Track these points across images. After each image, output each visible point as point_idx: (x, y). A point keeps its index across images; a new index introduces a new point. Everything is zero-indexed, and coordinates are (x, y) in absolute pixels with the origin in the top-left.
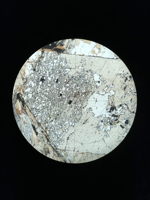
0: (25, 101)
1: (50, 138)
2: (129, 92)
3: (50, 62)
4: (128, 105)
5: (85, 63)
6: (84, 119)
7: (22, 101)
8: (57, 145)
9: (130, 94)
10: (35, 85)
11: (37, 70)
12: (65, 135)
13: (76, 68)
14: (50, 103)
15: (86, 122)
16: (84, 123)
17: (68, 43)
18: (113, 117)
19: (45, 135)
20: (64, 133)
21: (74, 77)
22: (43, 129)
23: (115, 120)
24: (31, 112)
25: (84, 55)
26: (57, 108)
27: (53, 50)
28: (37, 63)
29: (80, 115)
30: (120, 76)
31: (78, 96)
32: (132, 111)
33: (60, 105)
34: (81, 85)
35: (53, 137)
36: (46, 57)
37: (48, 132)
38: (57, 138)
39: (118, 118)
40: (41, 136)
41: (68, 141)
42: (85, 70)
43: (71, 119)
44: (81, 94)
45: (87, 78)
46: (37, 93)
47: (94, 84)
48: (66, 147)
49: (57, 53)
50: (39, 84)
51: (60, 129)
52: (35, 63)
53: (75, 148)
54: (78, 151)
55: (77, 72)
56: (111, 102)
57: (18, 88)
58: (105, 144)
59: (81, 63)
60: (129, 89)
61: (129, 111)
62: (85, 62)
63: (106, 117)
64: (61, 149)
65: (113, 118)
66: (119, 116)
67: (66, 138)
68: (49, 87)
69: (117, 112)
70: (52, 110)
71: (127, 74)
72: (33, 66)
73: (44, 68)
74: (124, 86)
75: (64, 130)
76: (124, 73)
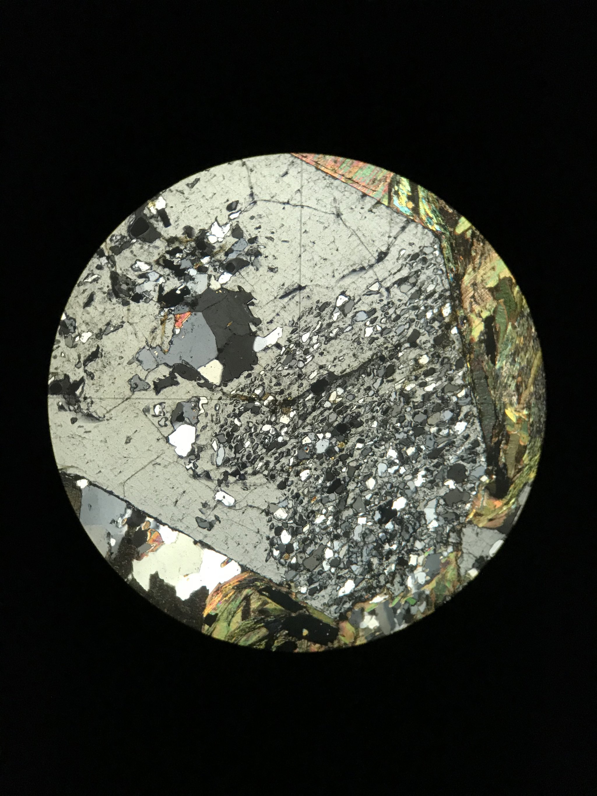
0: (483, 459)
1: (447, 286)
2: (86, 336)
3: (333, 570)
4: (106, 289)
5: (204, 510)
6: (292, 304)
7: (497, 464)
8: (431, 250)
9: (84, 327)
10: (422, 504)
11: (394, 558)
12: (387, 274)
13: (243, 504)
14: (394, 414)
15: (291, 288)
16: (300, 288)
17: (235, 612)
18: (182, 267)
19: (461, 301)
20: (388, 284)
21: (266, 473)
22: (459, 329)
23: (181, 251)
24: (480, 412)
25: (195, 543)
26: (376, 385)
27: (302, 608)
28: (383, 582)
29: (302, 324)
30: (91, 410)
31: (278, 398)
32: (104, 260)
33: (362, 391)
34: (251, 435)
35: (437, 284)
36: (341, 594)
37: (447, 311)
38: (422, 277)
39: (168, 257)
40: (477, 308)
41: (384, 249)
42: (213, 485)
43: (341, 324)
44: (266, 403)
45: (222, 449)
46: (427, 470)
47: (203, 421)
48: (403, 228)
49: (294, 590)
50: (407, 504)
51: (399, 303)
52: (388, 585)
53: (370, 211)
54: (364, 195)
55: (245, 488)
56: (169, 325)
57: (491, 520)
58: (253, 181)
59: (217, 518)
60: (80, 348)
61: (114, 264)
62: (200, 515)
63: (210, 277)
64: (425, 227)
65: (185, 264)
66: (157, 262)
67: (390, 263)
68: (375, 478)
69: (162, 280)
70: (398, 386)
71: (66, 407)
72: (403, 580)
73: (365, 554)
74: (91, 367)
75: (385, 294)
76: (72, 415)
